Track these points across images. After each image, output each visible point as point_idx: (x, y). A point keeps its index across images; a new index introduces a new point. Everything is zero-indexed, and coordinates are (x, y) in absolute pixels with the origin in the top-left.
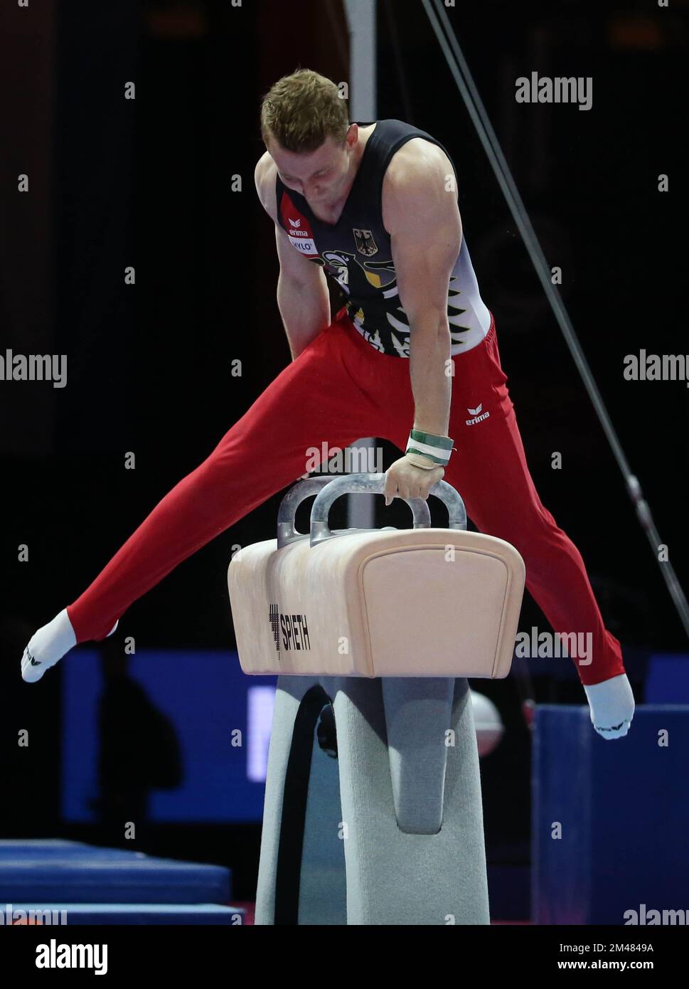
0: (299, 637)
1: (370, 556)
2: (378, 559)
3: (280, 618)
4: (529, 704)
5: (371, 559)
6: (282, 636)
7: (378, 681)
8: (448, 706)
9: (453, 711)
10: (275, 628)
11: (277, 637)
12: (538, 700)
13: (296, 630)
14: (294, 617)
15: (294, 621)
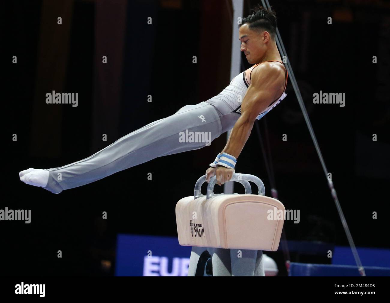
0: (200, 232)
1: (229, 204)
2: (231, 205)
3: (194, 225)
4: (288, 262)
5: (228, 205)
6: (194, 232)
7: (229, 250)
8: (254, 261)
9: (256, 263)
10: (192, 229)
11: (192, 232)
12: (291, 261)
13: (199, 230)
14: (199, 225)
15: (199, 226)
